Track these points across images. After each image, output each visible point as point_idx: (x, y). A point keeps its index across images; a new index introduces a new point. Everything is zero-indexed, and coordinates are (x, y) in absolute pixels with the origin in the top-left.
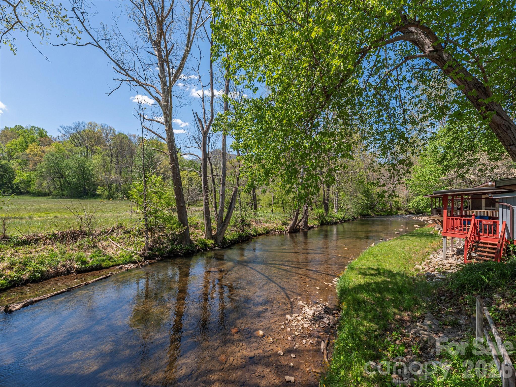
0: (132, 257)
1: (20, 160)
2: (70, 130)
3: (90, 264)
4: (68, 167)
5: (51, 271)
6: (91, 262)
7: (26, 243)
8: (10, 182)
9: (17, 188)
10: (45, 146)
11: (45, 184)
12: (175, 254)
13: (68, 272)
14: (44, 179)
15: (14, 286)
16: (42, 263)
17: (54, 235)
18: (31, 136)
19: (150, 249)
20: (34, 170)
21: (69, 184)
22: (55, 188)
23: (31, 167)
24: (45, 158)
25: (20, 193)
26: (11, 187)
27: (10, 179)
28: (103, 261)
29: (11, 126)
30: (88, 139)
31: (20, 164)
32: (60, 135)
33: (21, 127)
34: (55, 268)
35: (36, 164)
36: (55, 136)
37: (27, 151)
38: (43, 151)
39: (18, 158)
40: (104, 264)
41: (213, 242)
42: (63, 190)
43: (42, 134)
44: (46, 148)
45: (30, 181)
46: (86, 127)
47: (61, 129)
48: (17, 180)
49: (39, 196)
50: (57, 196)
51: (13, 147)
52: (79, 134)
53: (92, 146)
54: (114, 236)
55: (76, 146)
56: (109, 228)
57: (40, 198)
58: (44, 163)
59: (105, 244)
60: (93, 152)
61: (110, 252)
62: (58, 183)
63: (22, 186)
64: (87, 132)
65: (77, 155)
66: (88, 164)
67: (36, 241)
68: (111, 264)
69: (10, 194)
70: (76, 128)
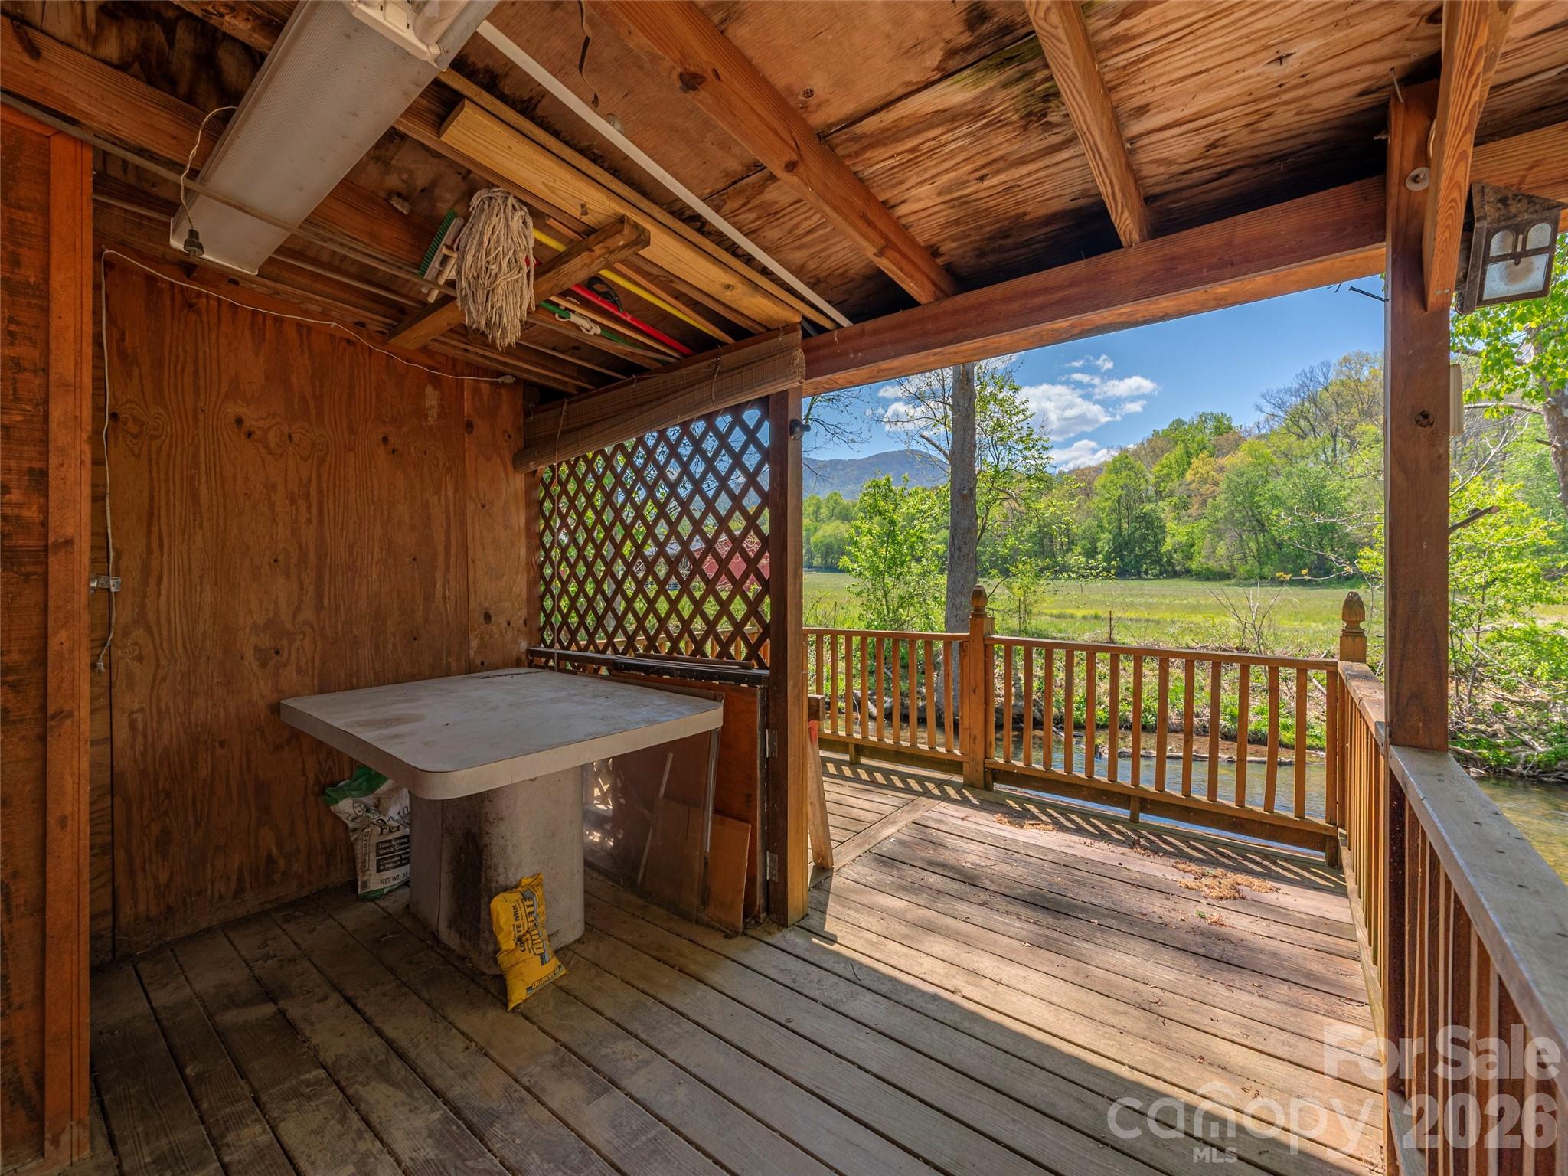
1: (1175, 499)
2: (1287, 398)
4: (1277, 501)
8: (1156, 548)
9: (1169, 562)
10: (1224, 455)
11: (1221, 550)
14: (1220, 537)
18: (1199, 437)
20: (1202, 516)
21: (1279, 545)
22: (1244, 559)
23: (1193, 511)
24: (1223, 486)
25: (1175, 574)
26: (1158, 561)
27: (1158, 543)
29: (1163, 426)
30: (1338, 407)
31: (1176, 507)
32: (1262, 417)
33: (1181, 422)
35: (1204, 502)
36: (1251, 424)
37: (1189, 476)
38: (1221, 469)
39: (1172, 494)
42: (1262, 564)
43: (1222, 428)
44: (1228, 461)
45: (1192, 545)
46: (1332, 376)
47: (1263, 403)
48: (1168, 545)
49: (1208, 579)
50: (1248, 580)
51: (1165, 471)
52: (1313, 400)
53: (1352, 427)
55: (1302, 437)
57: (1210, 585)
58: (1223, 496)
60: (1353, 445)
62: (1252, 545)
63: (1178, 556)
64: (1333, 389)
65: (1302, 465)
66: (1332, 484)
69: (1157, 577)
70: (1303, 385)
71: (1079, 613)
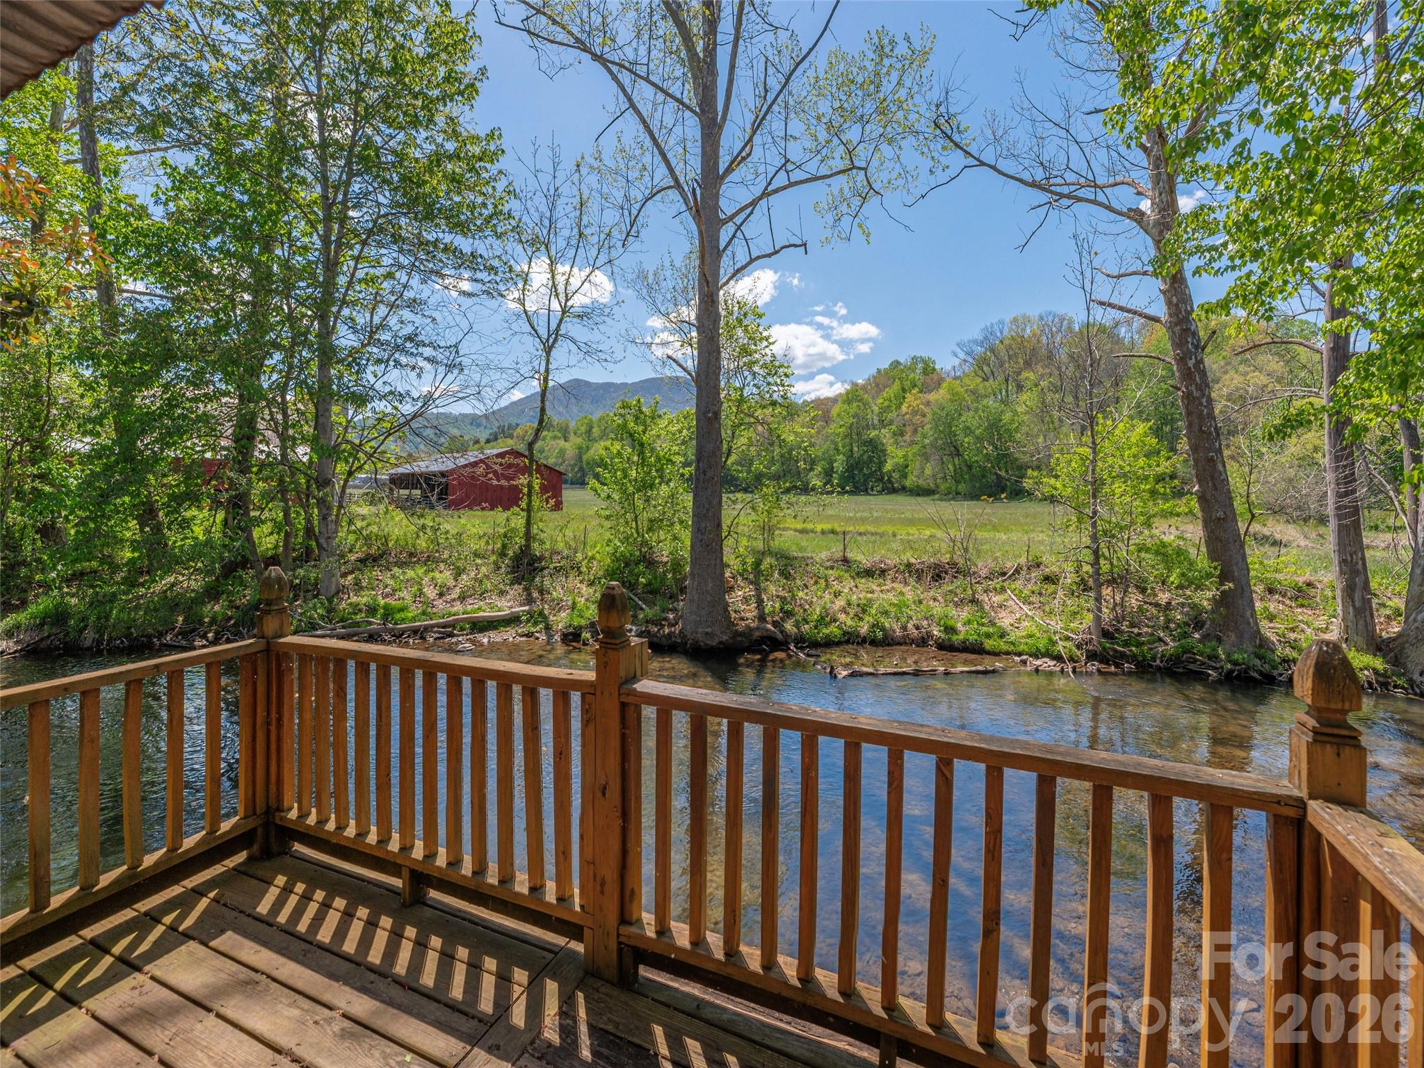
0: (1054, 643)
1: (894, 427)
2: (974, 347)
3: (961, 637)
4: (968, 430)
5: (898, 633)
6: (964, 633)
7: (869, 573)
8: (880, 469)
9: (890, 481)
10: (930, 391)
11: (928, 471)
12: (1191, 666)
13: (923, 642)
14: (927, 460)
15: (847, 642)
16: (886, 613)
17: (909, 565)
18: (912, 376)
19: (1106, 634)
20: (913, 443)
21: (970, 467)
22: (944, 478)
23: (907, 438)
24: (929, 417)
25: (894, 491)
26: (881, 480)
27: (881, 464)
28: (988, 636)
29: (885, 365)
30: (1010, 357)
31: (894, 434)
32: (957, 362)
33: (898, 363)
34: (904, 628)
35: (915, 431)
36: (949, 367)
37: (904, 408)
38: (928, 404)
39: (891, 423)
40: (989, 644)
41: (1379, 664)
42: (957, 482)
43: (928, 368)
44: (933, 397)
45: (907, 466)
46: (1006, 332)
47: (958, 350)
48: (888, 467)
49: (918, 495)
50: (948, 496)
51: (886, 403)
52: (992, 351)
53: (1019, 374)
54: (1018, 584)
55: (986, 379)
56: (1010, 565)
57: (920, 499)
58: (929, 426)
59: (997, 599)
60: (1020, 388)
61: (1005, 620)
62: (950, 466)
63: (896, 475)
64: (1007, 342)
65: (985, 402)
66: (1007, 417)
67: (883, 572)
68: (1005, 647)
69: (880, 493)
70: (986, 338)
71: (819, 528)
